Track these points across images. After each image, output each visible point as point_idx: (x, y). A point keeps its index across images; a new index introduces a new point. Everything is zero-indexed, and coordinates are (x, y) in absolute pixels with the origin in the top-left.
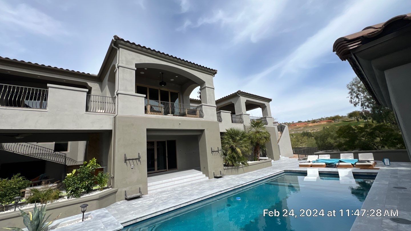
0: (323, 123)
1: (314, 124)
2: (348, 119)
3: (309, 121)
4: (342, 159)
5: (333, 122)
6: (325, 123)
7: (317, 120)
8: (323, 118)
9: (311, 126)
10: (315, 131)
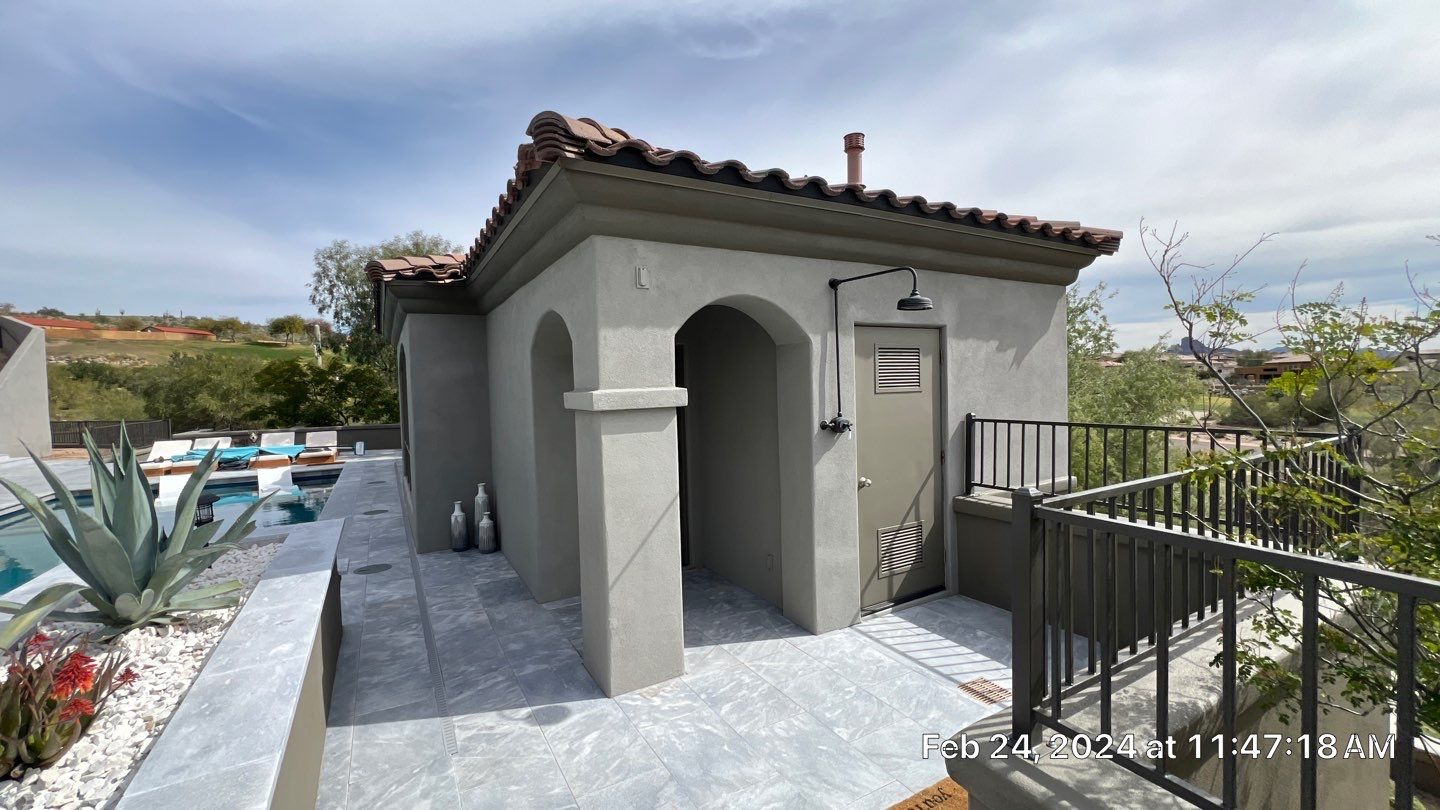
0: (169, 337)
1: (128, 335)
2: (265, 335)
3: (103, 319)
4: (264, 446)
5: (214, 338)
6: (181, 337)
7: (145, 319)
8: (171, 317)
9: (113, 342)
10: (126, 363)
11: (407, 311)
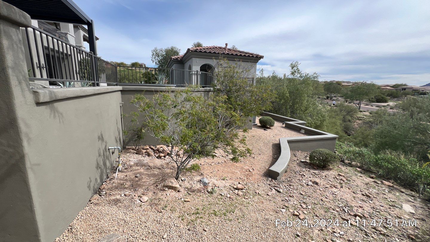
11: (174, 63)
